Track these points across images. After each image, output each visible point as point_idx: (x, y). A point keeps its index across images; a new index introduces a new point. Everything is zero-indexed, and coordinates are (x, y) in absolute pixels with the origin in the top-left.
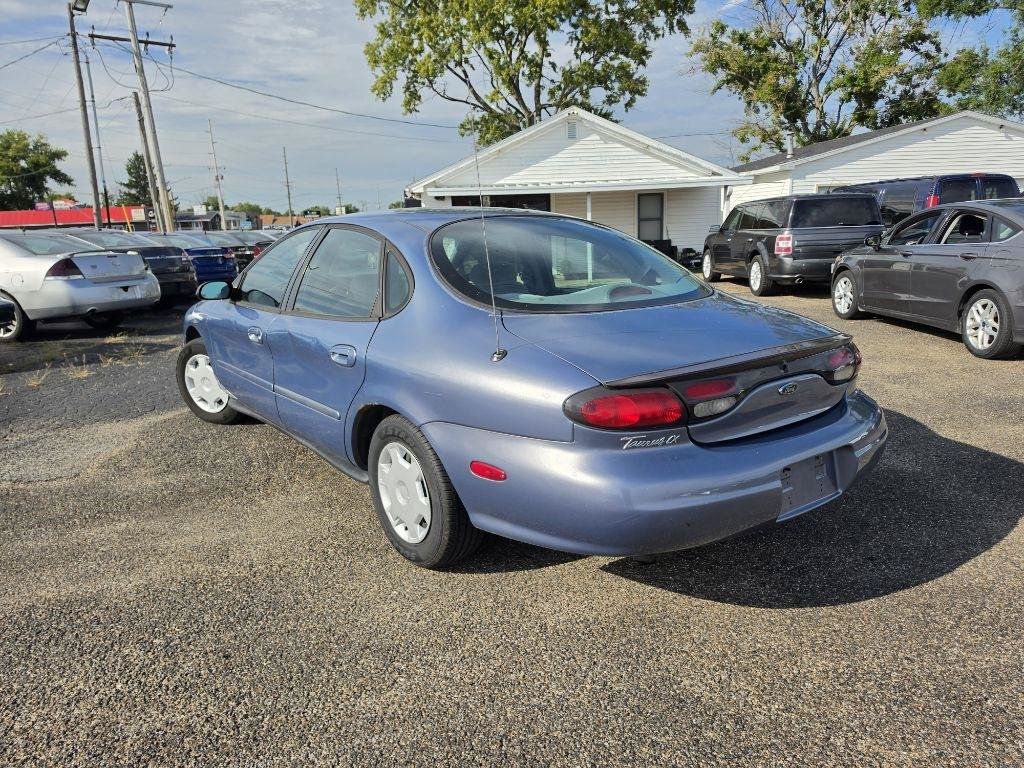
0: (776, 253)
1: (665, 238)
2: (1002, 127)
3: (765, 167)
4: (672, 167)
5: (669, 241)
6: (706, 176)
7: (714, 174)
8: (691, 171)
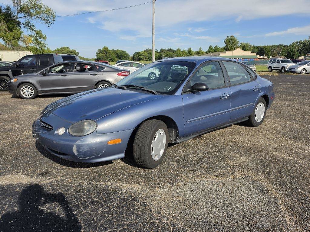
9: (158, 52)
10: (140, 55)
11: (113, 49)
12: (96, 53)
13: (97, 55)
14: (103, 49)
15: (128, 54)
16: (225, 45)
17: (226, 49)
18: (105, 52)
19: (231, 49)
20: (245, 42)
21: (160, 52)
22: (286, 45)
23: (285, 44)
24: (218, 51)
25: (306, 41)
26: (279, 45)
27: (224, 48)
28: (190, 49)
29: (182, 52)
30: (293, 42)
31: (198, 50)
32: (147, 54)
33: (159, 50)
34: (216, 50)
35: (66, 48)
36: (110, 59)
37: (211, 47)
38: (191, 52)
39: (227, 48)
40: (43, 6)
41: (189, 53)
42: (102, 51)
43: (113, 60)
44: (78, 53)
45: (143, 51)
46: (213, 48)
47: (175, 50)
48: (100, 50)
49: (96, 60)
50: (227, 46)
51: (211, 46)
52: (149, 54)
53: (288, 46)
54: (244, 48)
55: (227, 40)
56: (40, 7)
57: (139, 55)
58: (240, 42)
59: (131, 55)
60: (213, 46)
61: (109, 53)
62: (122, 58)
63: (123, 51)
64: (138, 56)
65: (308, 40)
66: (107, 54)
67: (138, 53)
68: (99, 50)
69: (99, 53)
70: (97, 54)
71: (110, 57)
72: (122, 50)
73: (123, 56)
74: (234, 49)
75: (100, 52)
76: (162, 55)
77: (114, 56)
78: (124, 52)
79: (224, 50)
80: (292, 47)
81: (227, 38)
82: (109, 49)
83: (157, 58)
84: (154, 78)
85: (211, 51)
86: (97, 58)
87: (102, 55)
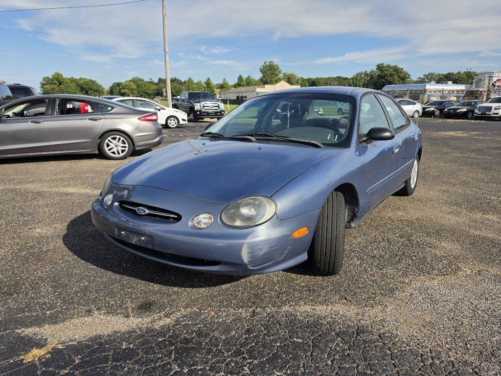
9: (154, 84)
10: (123, 88)
11: (72, 77)
12: (41, 83)
13: (41, 88)
14: (53, 76)
16: (261, 75)
17: (264, 82)
18: (57, 83)
19: (271, 83)
20: (289, 72)
21: (157, 84)
22: (346, 78)
23: (344, 77)
24: (252, 85)
25: (373, 71)
26: (337, 77)
27: (261, 80)
28: (209, 79)
29: (196, 84)
30: (356, 73)
31: (221, 82)
32: (134, 87)
33: (156, 81)
34: (249, 83)
37: (240, 78)
38: (210, 84)
39: (266, 81)
41: (208, 87)
42: (52, 80)
45: (127, 81)
46: (245, 80)
47: (183, 81)
48: (48, 78)
50: (264, 77)
51: (240, 76)
52: (138, 86)
53: (349, 79)
54: (290, 80)
55: (264, 67)
57: (121, 87)
58: (283, 72)
59: (107, 87)
60: (245, 77)
61: (65, 84)
62: (89, 92)
63: (91, 80)
64: (120, 90)
65: (375, 70)
66: (62, 86)
67: (118, 84)
68: (45, 79)
69: (46, 84)
70: (43, 85)
71: (68, 90)
72: (89, 78)
73: (91, 89)
74: (276, 81)
75: (47, 82)
76: (161, 89)
77: (75, 88)
78: (93, 82)
79: (261, 84)
80: (356, 80)
81: (263, 64)
82: (64, 76)
83: (154, 93)
84: (175, 125)
85: (242, 83)
87: (52, 86)
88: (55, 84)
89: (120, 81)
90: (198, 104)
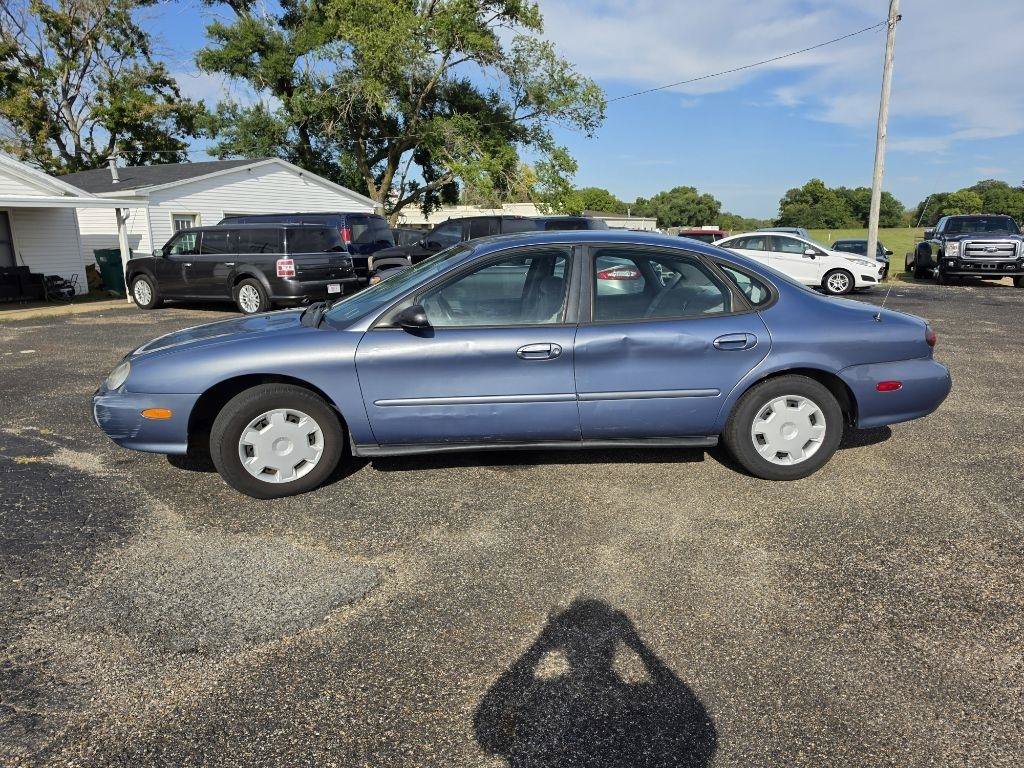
0: (278, 275)
1: (19, 264)
2: (301, 174)
3: (120, 190)
4: (13, 182)
5: (26, 268)
6: (56, 195)
7: (67, 194)
8: (40, 189)
10: (950, 206)
11: (843, 188)
12: (782, 200)
13: (781, 209)
14: (806, 188)
15: (896, 203)
18: (810, 199)
32: (978, 201)
35: (685, 191)
36: (826, 222)
40: (580, 82)
42: (802, 195)
43: (837, 224)
44: (719, 204)
45: (965, 189)
48: (796, 190)
49: (777, 224)
52: (987, 200)
56: (573, 85)
57: (945, 204)
61: (825, 201)
66: (817, 206)
67: (940, 198)
68: (790, 193)
69: (790, 203)
70: (784, 204)
71: (828, 213)
75: (795, 197)
77: (842, 209)
82: (827, 187)
86: (779, 218)
87: (799, 206)
88: (807, 202)
89: (946, 191)
90: (956, 244)
